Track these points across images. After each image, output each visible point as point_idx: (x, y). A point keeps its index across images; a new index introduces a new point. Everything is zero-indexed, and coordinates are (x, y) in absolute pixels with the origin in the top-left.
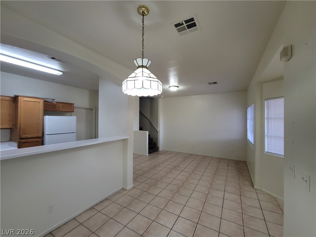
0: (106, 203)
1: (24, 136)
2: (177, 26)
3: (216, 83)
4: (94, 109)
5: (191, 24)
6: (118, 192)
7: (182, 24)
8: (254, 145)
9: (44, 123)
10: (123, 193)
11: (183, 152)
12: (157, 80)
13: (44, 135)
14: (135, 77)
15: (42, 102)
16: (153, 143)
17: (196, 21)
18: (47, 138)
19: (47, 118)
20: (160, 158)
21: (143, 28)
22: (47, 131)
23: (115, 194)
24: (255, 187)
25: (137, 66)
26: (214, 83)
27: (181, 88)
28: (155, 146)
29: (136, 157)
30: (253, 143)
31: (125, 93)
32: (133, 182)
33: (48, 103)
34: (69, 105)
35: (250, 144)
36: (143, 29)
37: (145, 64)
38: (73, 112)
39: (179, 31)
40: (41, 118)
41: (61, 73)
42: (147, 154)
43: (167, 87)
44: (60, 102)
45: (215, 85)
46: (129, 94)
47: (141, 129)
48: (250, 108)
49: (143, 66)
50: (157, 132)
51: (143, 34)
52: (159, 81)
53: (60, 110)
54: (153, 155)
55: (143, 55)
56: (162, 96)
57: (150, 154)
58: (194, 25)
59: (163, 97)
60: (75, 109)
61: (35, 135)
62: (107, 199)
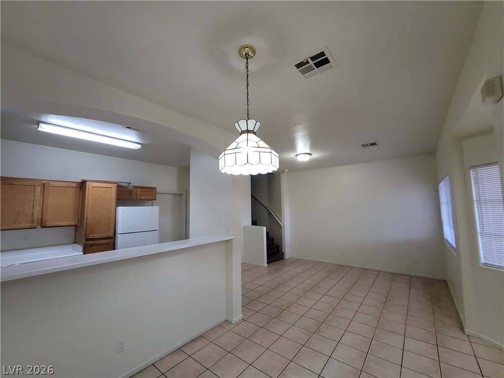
0: (201, 343)
1: (91, 236)
2: (298, 66)
3: (375, 144)
4: (184, 195)
5: (321, 60)
6: (219, 326)
7: (307, 62)
8: (457, 250)
9: (117, 218)
10: (227, 327)
11: (325, 261)
12: (269, 150)
13: (117, 235)
14: (236, 148)
15: (114, 187)
16: (275, 246)
17: (328, 55)
18: (120, 239)
19: (120, 209)
20: (287, 271)
21: (248, 76)
22: (119, 230)
23: (214, 329)
24: (466, 330)
25: (240, 131)
26: (372, 144)
27: (316, 155)
28: (278, 251)
29: (246, 269)
30: (454, 245)
31: (223, 171)
32: (243, 311)
33: (121, 189)
34: (151, 190)
35: (450, 247)
36: (247, 78)
37: (251, 128)
38: (155, 200)
39: (303, 72)
40: (113, 210)
41: (139, 146)
42: (266, 265)
43: (291, 155)
44: (137, 187)
45: (374, 147)
46: (229, 173)
47: (254, 223)
48: (442, 183)
49: (248, 131)
50: (280, 227)
51: (248, 84)
52: (273, 151)
53: (138, 198)
54: (275, 266)
55: (248, 114)
56: (287, 170)
57: (270, 265)
58: (326, 61)
59: (287, 172)
60: (157, 195)
61: (104, 235)
62: (201, 337)
